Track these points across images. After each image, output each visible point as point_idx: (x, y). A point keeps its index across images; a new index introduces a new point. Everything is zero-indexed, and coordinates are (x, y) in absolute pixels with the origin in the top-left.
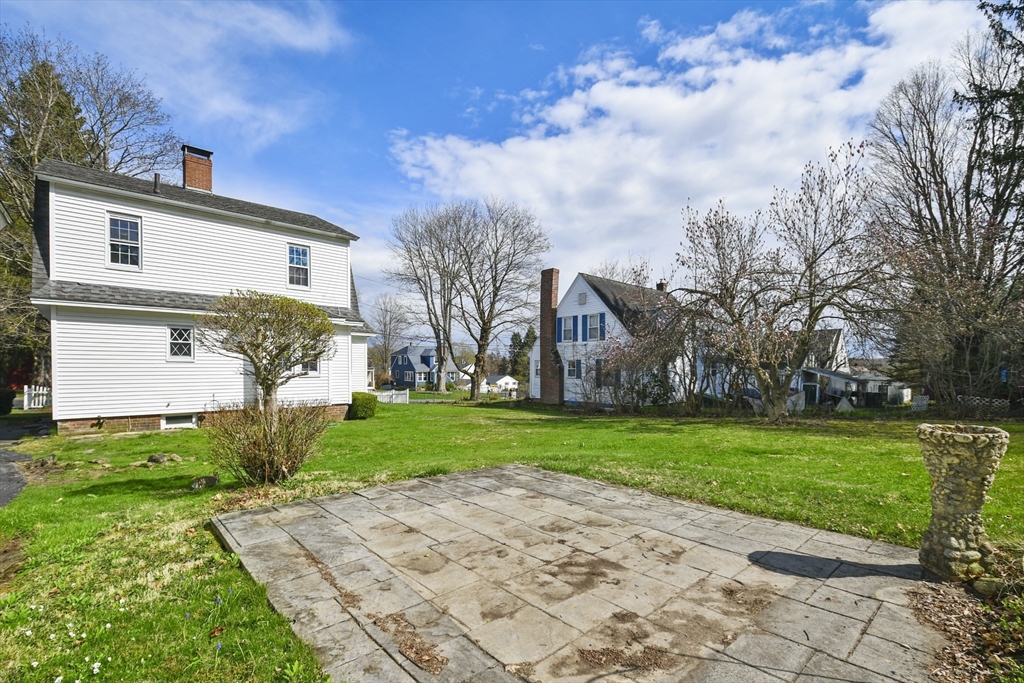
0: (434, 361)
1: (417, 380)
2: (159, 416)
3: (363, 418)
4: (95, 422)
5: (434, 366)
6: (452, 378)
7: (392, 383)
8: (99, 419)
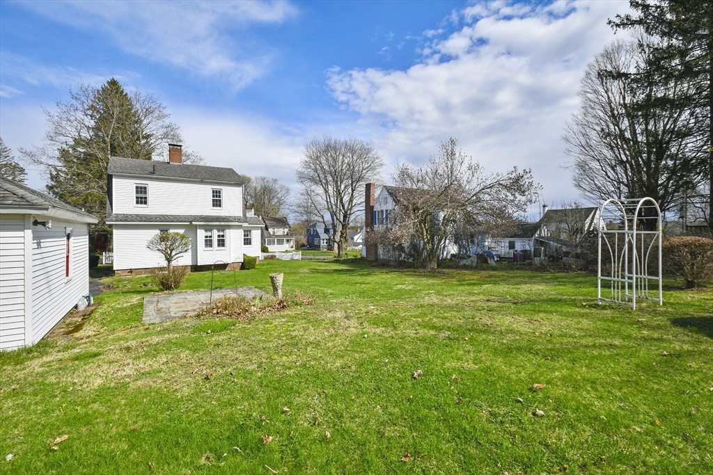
1: (322, 244)
2: (155, 268)
3: (248, 269)
4: (130, 271)
7: (306, 246)
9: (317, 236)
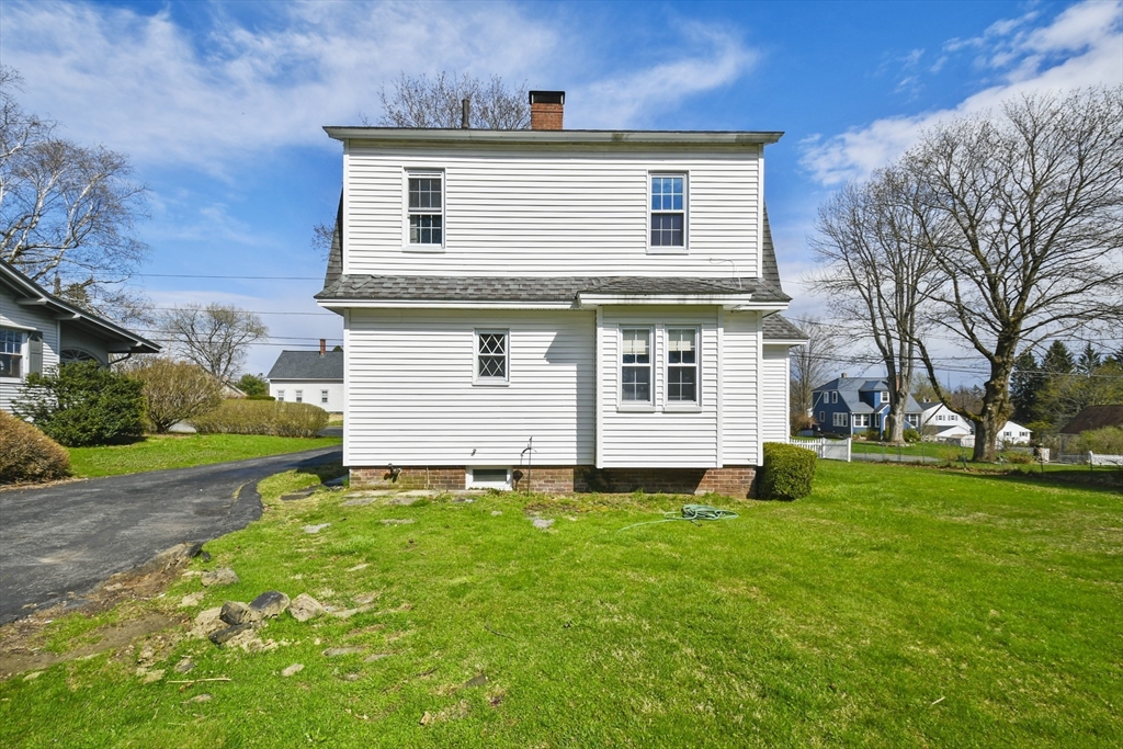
0: (883, 398)
1: (854, 425)
2: (463, 467)
3: (788, 498)
4: (388, 472)
5: (882, 406)
6: (914, 423)
7: (814, 428)
8: (390, 467)
9: (843, 406)
